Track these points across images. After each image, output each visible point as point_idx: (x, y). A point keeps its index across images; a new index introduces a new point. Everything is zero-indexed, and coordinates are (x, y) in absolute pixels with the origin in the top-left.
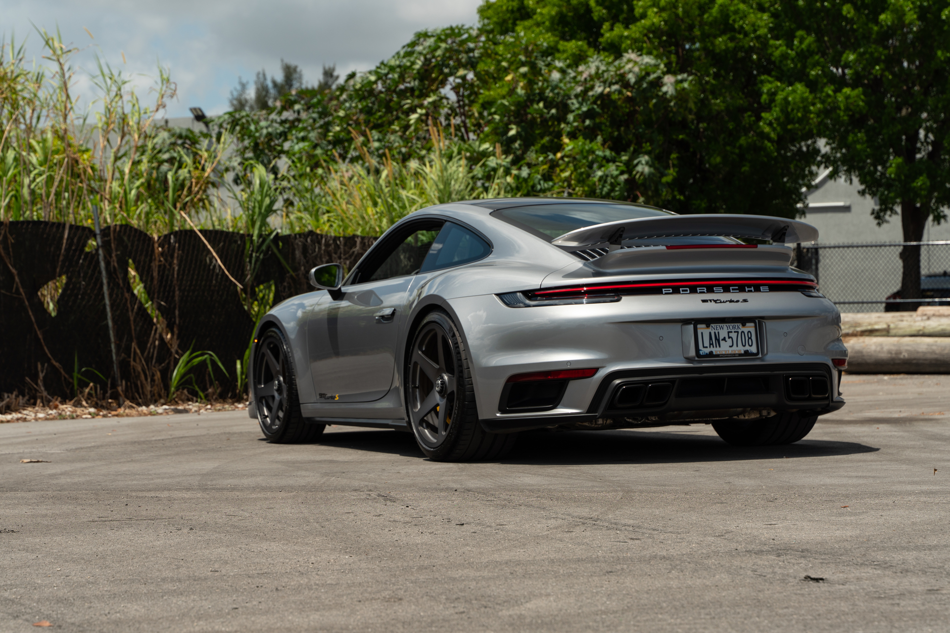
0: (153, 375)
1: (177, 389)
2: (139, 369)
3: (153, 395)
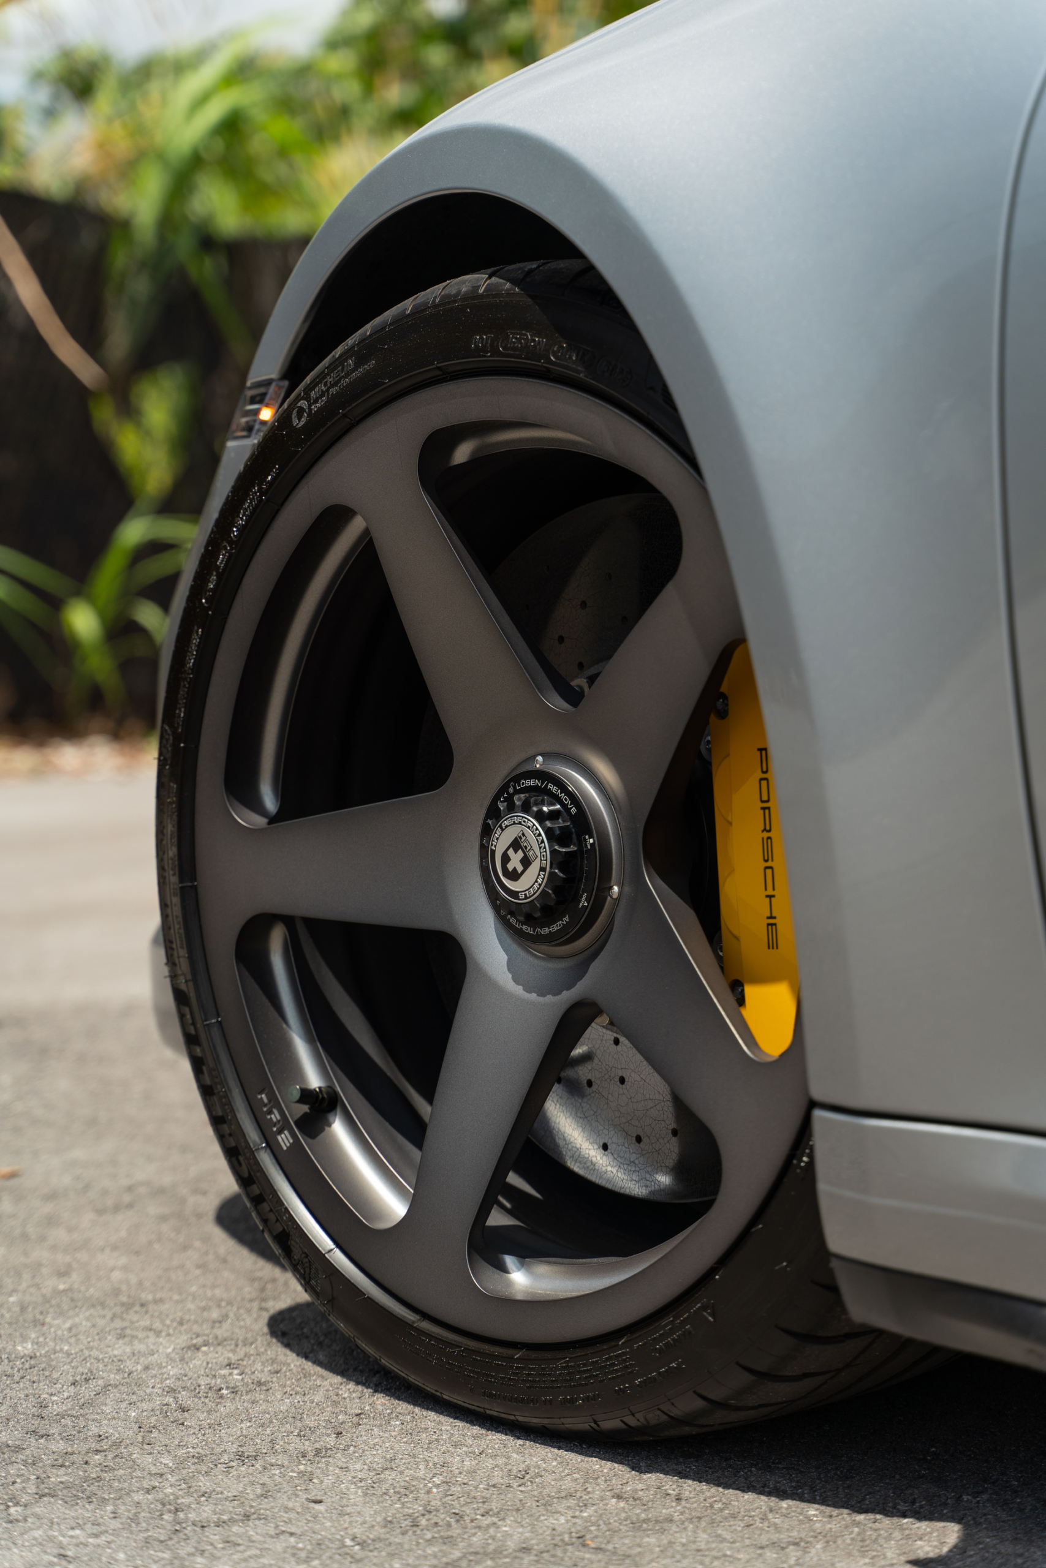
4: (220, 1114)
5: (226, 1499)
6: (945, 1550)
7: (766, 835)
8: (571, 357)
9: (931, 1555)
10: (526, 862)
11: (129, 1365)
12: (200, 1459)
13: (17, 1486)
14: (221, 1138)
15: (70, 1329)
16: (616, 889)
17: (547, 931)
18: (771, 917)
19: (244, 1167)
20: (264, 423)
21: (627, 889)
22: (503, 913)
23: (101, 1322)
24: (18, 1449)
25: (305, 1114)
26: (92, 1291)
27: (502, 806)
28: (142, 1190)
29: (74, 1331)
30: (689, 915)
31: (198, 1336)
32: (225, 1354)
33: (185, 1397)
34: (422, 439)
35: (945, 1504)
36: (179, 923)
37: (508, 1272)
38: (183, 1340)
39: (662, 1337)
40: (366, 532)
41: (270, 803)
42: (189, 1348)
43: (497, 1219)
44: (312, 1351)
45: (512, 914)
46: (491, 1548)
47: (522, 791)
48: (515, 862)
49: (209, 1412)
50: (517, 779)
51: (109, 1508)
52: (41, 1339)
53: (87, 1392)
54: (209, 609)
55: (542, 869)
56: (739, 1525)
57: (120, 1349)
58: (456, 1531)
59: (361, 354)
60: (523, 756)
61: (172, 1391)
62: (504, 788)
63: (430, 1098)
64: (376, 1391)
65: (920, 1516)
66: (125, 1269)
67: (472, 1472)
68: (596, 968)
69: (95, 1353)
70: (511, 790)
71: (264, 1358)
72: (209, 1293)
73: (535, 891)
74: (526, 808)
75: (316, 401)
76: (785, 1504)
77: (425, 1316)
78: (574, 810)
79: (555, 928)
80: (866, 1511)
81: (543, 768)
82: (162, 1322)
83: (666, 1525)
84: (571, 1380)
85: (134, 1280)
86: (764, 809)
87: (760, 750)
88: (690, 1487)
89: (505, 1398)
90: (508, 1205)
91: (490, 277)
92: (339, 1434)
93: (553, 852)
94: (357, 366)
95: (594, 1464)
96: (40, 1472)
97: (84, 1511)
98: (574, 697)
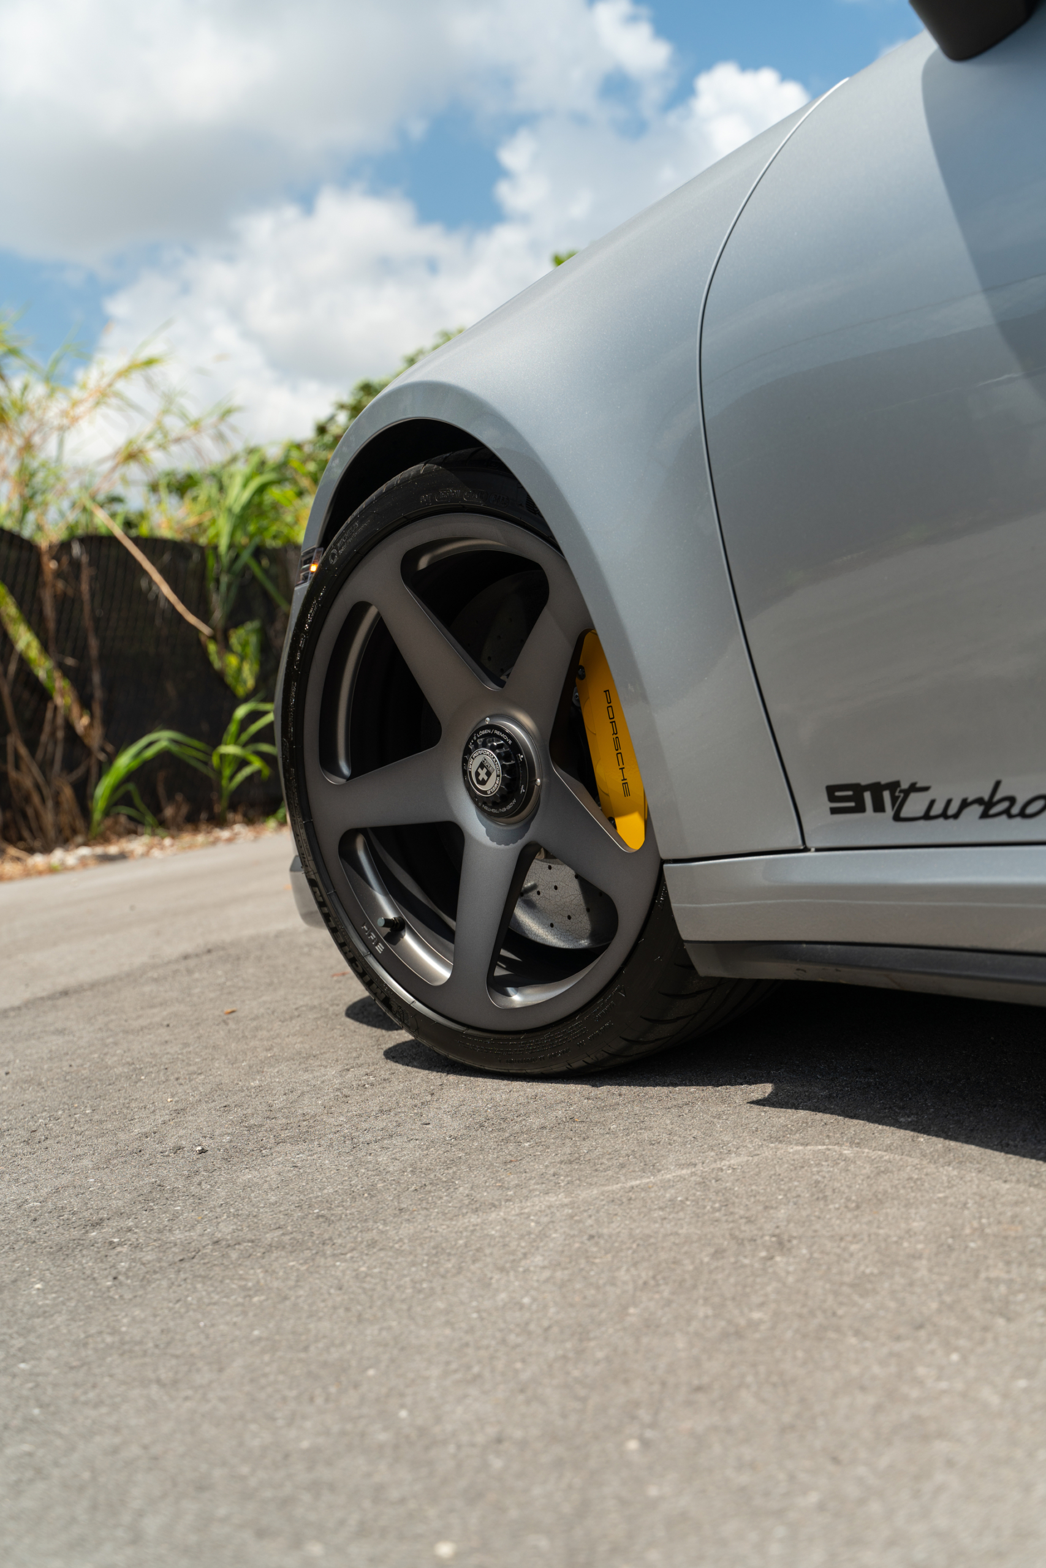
0: (57, 795)
1: (107, 813)
2: (28, 783)
3: (60, 831)
4: (343, 941)
5: (378, 1130)
6: (766, 1095)
7: (615, 736)
8: (475, 497)
9: (760, 1098)
10: (489, 774)
11: (313, 1082)
12: (360, 1116)
13: (264, 1141)
14: (345, 954)
15: (278, 1072)
16: (539, 780)
17: (504, 810)
18: (624, 779)
19: (360, 967)
20: (312, 573)
21: (544, 780)
22: (480, 804)
23: (294, 1067)
24: (261, 1126)
25: (389, 933)
26: (286, 1054)
27: (471, 747)
28: (304, 1008)
29: (280, 1073)
30: (580, 786)
31: (347, 1065)
32: (363, 1070)
33: (346, 1091)
34: (401, 557)
35: (762, 1076)
36: (306, 843)
37: (510, 996)
38: (339, 1068)
39: (599, 1010)
40: (378, 614)
41: (346, 770)
42: (344, 1070)
43: (499, 972)
44: (410, 1062)
45: (485, 803)
46: (525, 1130)
47: (481, 737)
48: (483, 775)
49: (361, 1095)
50: (477, 732)
51: (316, 1143)
52: (263, 1078)
53: (293, 1097)
54: (298, 671)
55: (498, 776)
56: (655, 1101)
57: (306, 1076)
58: (504, 1125)
59: (361, 519)
60: (478, 719)
61: (338, 1090)
62: (471, 738)
63: (454, 918)
64: (448, 1074)
65: (750, 1083)
66: (302, 1042)
67: (507, 1100)
68: (534, 825)
69: (293, 1080)
70: (475, 738)
71: (385, 1069)
72: (349, 1046)
73: (496, 789)
74: (484, 745)
75: (341, 548)
76: (677, 1089)
77: (469, 1027)
78: (510, 742)
79: (509, 807)
80: (722, 1085)
81: (491, 723)
82: (327, 1062)
83: (616, 1107)
84: (553, 1044)
85: (307, 1046)
86: (612, 722)
87: (605, 691)
88: (624, 1089)
89: (519, 1061)
90: (504, 966)
91: (425, 464)
92: (432, 1094)
93: (503, 766)
94: (360, 525)
95: (572, 1087)
96: (275, 1133)
97: (304, 1146)
98: (501, 684)
